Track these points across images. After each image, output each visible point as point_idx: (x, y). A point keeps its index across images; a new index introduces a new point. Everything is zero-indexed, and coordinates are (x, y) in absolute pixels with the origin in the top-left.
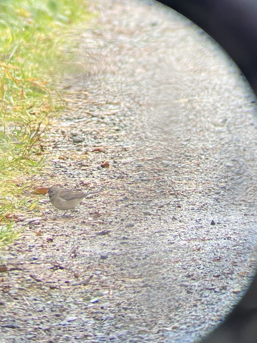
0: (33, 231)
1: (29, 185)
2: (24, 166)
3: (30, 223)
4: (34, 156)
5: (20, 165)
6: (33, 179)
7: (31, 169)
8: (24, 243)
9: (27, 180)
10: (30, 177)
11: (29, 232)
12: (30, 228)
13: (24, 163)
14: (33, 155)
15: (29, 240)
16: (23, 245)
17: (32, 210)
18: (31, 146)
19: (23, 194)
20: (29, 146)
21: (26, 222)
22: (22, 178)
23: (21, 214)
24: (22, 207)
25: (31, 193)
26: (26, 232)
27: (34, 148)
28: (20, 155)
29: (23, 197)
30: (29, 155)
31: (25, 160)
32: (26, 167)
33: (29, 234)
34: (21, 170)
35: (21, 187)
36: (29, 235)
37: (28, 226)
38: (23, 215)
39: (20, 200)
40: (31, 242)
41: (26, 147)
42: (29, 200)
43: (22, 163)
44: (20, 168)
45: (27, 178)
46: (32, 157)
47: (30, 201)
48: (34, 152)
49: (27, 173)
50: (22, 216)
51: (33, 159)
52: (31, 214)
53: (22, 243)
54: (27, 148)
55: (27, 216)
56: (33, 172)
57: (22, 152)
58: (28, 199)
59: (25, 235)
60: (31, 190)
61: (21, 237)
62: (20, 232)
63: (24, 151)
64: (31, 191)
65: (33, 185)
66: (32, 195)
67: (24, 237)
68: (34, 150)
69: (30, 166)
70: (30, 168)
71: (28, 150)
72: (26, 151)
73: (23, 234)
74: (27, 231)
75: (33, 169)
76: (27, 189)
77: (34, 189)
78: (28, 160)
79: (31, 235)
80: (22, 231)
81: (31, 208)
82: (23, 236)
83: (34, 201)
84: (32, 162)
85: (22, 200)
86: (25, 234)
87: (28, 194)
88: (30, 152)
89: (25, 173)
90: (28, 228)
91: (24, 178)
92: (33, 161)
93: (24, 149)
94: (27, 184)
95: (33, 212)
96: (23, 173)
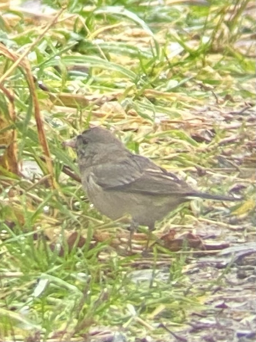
0: (249, 285)
1: (233, 137)
2: (217, 77)
3: (240, 260)
4: (248, 44)
5: (205, 73)
6: (246, 118)
7: (238, 85)
8: (222, 324)
9: (228, 120)
10: (235, 110)
11: (235, 288)
12: (241, 276)
13: (217, 67)
14: (245, 39)
15: (237, 316)
16: (219, 332)
17: (245, 219)
18: (239, 12)
19: (214, 165)
20: (232, 12)
21: (226, 255)
22: (210, 113)
23: (211, 232)
24: (213, 210)
25: (240, 162)
26: (228, 288)
27: (248, 18)
28: (205, 40)
29: (217, 175)
30: (233, 39)
31: (219, 56)
32: (223, 79)
33: (237, 295)
34: (207, 89)
35: (207, 142)
36: (236, 300)
37: (235, 269)
38: (218, 233)
39: (206, 185)
40: (244, 321)
41: (222, 12)
42: (235, 186)
43: (210, 64)
44: (205, 81)
45: (226, 112)
46: (243, 47)
47: (236, 190)
48: (247, 30)
49: (228, 97)
50: (213, 237)
51: (244, 52)
52: (242, 230)
53: (217, 326)
54: (227, 17)
55: (231, 237)
56: (245, 93)
57: (210, 32)
58: (231, 184)
59: (225, 300)
60: (239, 152)
61: (213, 306)
62: (209, 289)
63: (217, 28)
64: (241, 156)
65: (246, 136)
66: (242, 168)
67: (223, 306)
68: (247, 24)
69: (235, 74)
70: (235, 80)
71: (230, 24)
72: (224, 26)
73: (217, 295)
74: (232, 284)
75: (245, 85)
76: (227, 150)
77: (250, 149)
78: (230, 55)
79: (245, 299)
80: (215, 287)
81: (241, 210)
82: (220, 303)
83: (250, 187)
84: (241, 62)
85: (212, 186)
86: (225, 295)
87: (232, 166)
88: (235, 31)
89: (220, 99)
90: (233, 278)
91: (216, 114)
92: (246, 60)
93: (216, 21)
94: (228, 134)
95: (247, 225)
96: (213, 98)
